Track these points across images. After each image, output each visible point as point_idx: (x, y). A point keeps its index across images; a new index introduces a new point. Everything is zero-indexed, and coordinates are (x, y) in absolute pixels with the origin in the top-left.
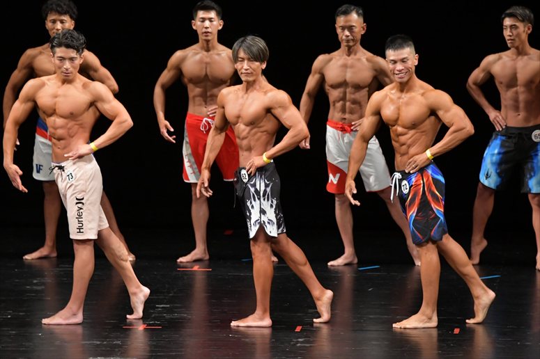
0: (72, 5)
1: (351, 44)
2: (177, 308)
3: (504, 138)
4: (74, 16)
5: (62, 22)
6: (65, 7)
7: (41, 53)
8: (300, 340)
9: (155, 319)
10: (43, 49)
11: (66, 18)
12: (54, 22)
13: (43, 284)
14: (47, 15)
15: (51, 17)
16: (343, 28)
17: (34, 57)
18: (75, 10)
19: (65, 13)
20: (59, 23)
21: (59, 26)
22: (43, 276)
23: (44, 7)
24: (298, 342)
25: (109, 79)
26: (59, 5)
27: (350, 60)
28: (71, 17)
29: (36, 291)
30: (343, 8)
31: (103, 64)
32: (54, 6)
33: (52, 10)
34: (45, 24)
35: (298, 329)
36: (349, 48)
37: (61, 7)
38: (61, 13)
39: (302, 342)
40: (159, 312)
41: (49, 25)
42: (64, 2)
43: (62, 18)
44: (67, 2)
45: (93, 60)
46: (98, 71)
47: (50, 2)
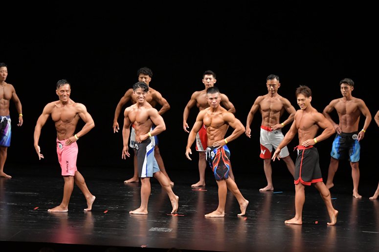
0: (150, 70)
1: (273, 92)
2: (191, 207)
3: (340, 137)
5: (145, 78)
6: (147, 72)
9: (181, 211)
11: (147, 77)
12: (142, 78)
13: (132, 194)
14: (139, 75)
15: (141, 76)
16: (270, 85)
18: (152, 73)
19: (147, 74)
21: (144, 80)
22: (133, 190)
23: (138, 71)
25: (166, 103)
27: (272, 99)
28: (150, 76)
29: (130, 197)
30: (270, 76)
31: (163, 97)
32: (142, 71)
33: (141, 73)
34: (138, 78)
36: (272, 94)
37: (145, 71)
38: (145, 74)
39: (247, 224)
40: (183, 209)
41: (140, 79)
42: (147, 70)
43: (146, 76)
44: (148, 69)
45: (159, 95)
46: (161, 100)
47: (141, 69)
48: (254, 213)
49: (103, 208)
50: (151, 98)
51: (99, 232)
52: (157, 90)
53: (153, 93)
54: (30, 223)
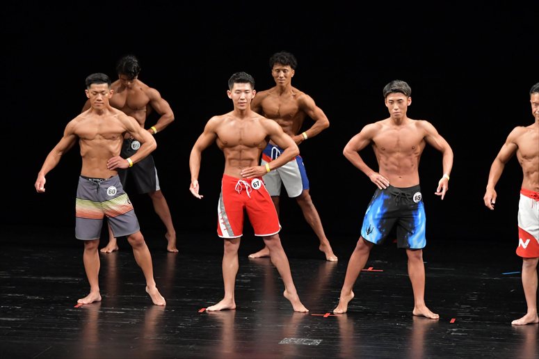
0: (292, 57)
4: (295, 66)
5: (284, 71)
6: (287, 59)
7: (268, 95)
8: (454, 330)
10: (270, 92)
11: (288, 68)
12: (279, 71)
14: (273, 66)
15: (277, 67)
17: (263, 98)
18: (295, 62)
19: (287, 65)
20: (282, 72)
21: (282, 74)
23: (271, 59)
24: (452, 331)
25: (322, 116)
26: (282, 58)
28: (292, 67)
31: (317, 105)
32: (279, 59)
33: (277, 62)
34: (271, 72)
35: (453, 321)
37: (283, 59)
38: (284, 64)
39: (455, 332)
41: (274, 73)
42: (286, 55)
43: (285, 68)
44: (288, 55)
45: (309, 101)
46: (313, 110)
47: (275, 55)
48: (467, 311)
49: (198, 304)
50: (296, 107)
51: (191, 347)
52: (306, 93)
53: (299, 98)
54: (68, 331)
